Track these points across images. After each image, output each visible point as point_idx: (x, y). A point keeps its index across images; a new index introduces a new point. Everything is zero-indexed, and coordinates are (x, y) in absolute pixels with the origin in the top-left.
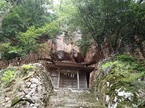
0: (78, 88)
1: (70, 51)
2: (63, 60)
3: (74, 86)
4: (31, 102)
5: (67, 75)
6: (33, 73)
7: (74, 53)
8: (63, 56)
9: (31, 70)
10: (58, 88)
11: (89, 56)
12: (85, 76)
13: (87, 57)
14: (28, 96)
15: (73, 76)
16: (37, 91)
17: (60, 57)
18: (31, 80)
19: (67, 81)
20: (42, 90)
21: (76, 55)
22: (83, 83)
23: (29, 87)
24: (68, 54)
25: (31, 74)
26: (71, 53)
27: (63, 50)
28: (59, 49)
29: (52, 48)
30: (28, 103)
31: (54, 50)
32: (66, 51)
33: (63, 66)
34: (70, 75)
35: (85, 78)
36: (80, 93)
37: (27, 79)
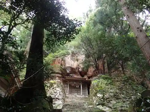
0: (81, 94)
1: (76, 66)
2: (70, 73)
3: (78, 93)
4: (58, 99)
5: (74, 86)
6: (56, 85)
7: (79, 68)
8: (70, 71)
9: (55, 83)
10: (68, 94)
11: (91, 71)
12: (86, 86)
13: (89, 71)
14: (57, 97)
15: (78, 86)
16: (60, 94)
17: (68, 72)
18: (56, 89)
19: (74, 90)
20: (62, 94)
21: (80, 70)
22: (85, 91)
23: (56, 93)
24: (74, 69)
25: (55, 86)
26: (77, 68)
27: (70, 66)
28: (67, 65)
29: (61, 64)
30: (57, 100)
31: (63, 66)
32: (73, 67)
33: (71, 80)
34: (76, 86)
35: (86, 88)
36: (82, 97)
37: (54, 88)
